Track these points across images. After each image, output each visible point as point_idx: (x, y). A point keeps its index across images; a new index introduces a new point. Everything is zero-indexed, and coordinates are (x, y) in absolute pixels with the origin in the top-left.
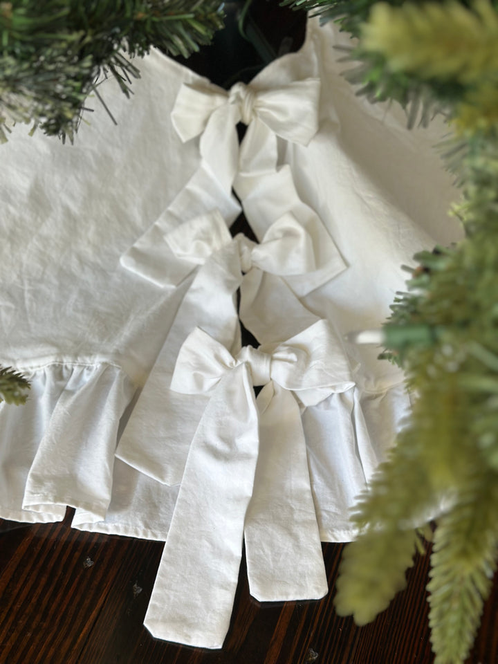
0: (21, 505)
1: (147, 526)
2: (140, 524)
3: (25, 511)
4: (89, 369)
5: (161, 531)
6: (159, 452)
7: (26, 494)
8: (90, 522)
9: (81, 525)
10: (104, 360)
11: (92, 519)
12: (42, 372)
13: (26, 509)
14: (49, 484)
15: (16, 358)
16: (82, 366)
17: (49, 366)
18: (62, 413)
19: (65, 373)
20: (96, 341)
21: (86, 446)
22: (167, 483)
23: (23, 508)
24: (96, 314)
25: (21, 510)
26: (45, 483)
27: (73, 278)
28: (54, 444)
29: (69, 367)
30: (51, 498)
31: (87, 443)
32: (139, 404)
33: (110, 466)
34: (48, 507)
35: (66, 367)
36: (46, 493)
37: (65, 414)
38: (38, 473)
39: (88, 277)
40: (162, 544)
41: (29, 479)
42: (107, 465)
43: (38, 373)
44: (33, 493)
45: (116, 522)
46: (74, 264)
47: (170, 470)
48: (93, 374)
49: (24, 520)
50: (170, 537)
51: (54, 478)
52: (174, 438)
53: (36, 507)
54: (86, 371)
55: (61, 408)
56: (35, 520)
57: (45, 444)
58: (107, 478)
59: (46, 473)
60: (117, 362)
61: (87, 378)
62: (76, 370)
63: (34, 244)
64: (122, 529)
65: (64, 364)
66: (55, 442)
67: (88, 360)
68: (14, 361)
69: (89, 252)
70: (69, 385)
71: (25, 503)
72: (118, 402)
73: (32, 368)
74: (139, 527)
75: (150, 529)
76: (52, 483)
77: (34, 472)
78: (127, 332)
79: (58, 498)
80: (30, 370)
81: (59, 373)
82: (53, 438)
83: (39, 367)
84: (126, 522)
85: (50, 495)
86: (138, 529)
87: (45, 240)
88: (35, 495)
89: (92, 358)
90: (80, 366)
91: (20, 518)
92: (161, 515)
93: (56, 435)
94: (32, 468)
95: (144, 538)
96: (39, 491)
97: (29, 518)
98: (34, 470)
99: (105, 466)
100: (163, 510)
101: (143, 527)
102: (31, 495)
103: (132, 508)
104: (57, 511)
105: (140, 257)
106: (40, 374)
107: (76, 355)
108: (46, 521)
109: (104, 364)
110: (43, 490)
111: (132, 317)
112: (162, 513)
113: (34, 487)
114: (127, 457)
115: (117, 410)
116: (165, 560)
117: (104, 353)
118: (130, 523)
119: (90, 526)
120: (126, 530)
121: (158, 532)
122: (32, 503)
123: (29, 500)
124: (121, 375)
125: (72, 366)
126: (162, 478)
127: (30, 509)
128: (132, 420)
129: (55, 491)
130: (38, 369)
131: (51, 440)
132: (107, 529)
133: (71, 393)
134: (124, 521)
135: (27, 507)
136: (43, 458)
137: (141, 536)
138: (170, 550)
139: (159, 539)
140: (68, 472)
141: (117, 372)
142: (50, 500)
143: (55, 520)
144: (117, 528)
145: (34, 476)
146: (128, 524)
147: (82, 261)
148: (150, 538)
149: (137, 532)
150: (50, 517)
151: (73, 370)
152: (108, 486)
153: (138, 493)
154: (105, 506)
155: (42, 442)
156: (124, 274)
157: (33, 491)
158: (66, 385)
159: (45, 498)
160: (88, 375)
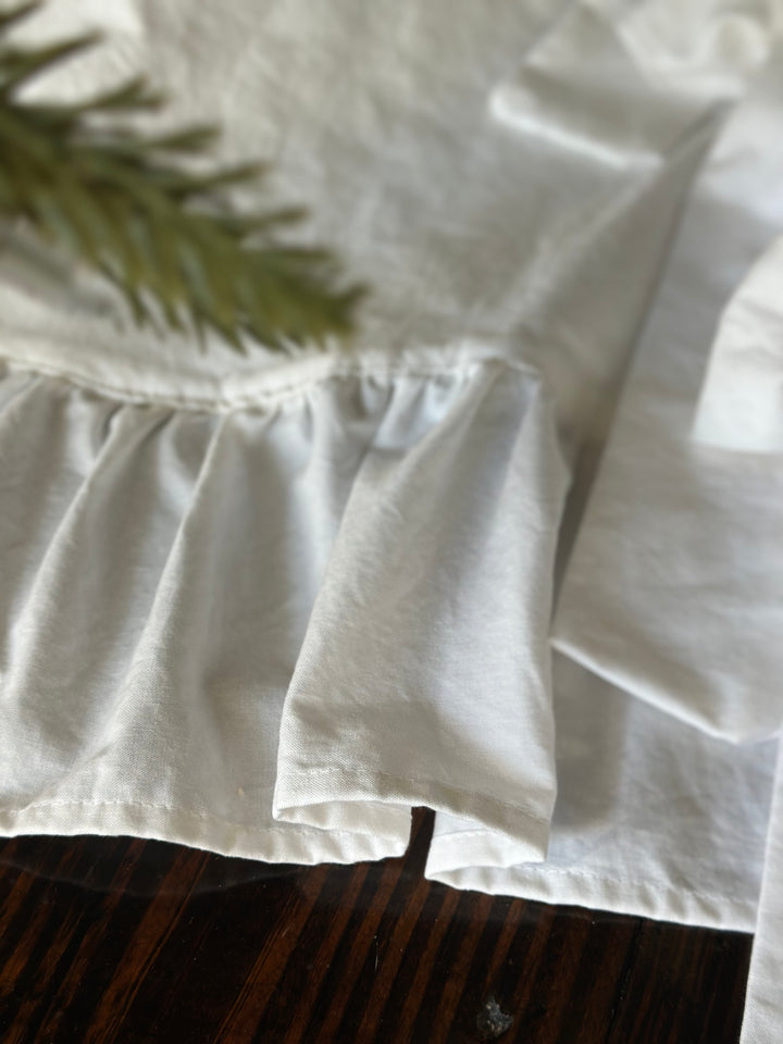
0: (270, 804)
1: (680, 878)
2: (656, 870)
3: (283, 824)
4: (444, 383)
5: (728, 895)
6: (687, 634)
7: (284, 768)
8: (490, 863)
9: (456, 874)
10: (489, 351)
11: (494, 853)
12: (300, 403)
13: (286, 819)
14: (353, 734)
15: (219, 370)
16: (420, 376)
17: (319, 383)
18: (375, 509)
19: (370, 398)
20: (450, 307)
21: (454, 614)
22: (729, 732)
23: (275, 814)
24: (438, 245)
25: (269, 823)
26: (341, 731)
27: (362, 157)
28: (357, 605)
29: (381, 380)
30: (368, 781)
31: (454, 604)
32: (604, 485)
33: (543, 677)
34: (354, 813)
35: (372, 382)
36: (347, 763)
37: (385, 511)
38: (315, 699)
39: (405, 153)
40: (742, 943)
41: (288, 722)
42: (534, 675)
43: (287, 409)
44: (303, 766)
45: (572, 862)
46: (364, 119)
47: (732, 690)
48: (457, 396)
49: (281, 857)
50: (769, 919)
51: (364, 715)
52: (728, 589)
53: (317, 811)
54: (432, 391)
55: (371, 497)
56: (316, 856)
57: (331, 607)
58: (537, 717)
59: (338, 698)
60: (528, 359)
61: (438, 411)
62: (403, 388)
63: (253, 63)
64: (595, 886)
65: (365, 373)
66: (360, 600)
67: (436, 358)
68: (215, 381)
69: (401, 83)
70: (386, 434)
71: (282, 798)
72: (545, 476)
73: (268, 394)
74: (651, 880)
75: (690, 887)
76: (363, 730)
77: (302, 697)
78: (539, 279)
79: (389, 782)
80: (263, 402)
81: (351, 400)
82: (354, 586)
83: (289, 388)
84: (607, 864)
85: (362, 768)
86: (652, 889)
87: (281, 50)
88: (313, 772)
89: (449, 351)
90: (413, 375)
91: (269, 851)
92: (718, 840)
93: (362, 578)
94: (293, 685)
95: (675, 918)
96: (325, 758)
97: (295, 847)
98: (302, 689)
99: (528, 679)
100: (721, 822)
101: (666, 883)
102: (300, 773)
103: (622, 815)
104: (383, 823)
105: (550, 92)
106: (293, 408)
107: (397, 348)
108: (351, 856)
109: (490, 364)
110: (338, 754)
111: (545, 245)
112: (720, 832)
113: (307, 744)
114: (593, 648)
115: (546, 499)
116: (763, 1002)
117: (483, 335)
118: (621, 867)
119: (486, 874)
120: (610, 891)
121: (717, 899)
122: (305, 800)
123: (296, 789)
124: (545, 395)
125: (391, 376)
126: (711, 716)
127: (298, 819)
128: (587, 534)
129: (376, 756)
130: (286, 395)
131: (348, 594)
132: (542, 886)
133: (393, 455)
134: (599, 862)
135: (290, 811)
136: (326, 651)
137: (661, 913)
138: (771, 964)
139: (727, 923)
140: (406, 697)
141: (533, 390)
142: (365, 789)
143: (378, 855)
144: (578, 884)
145: (302, 710)
146: (613, 871)
147: (386, 112)
148: (693, 919)
149: (647, 900)
150: (363, 843)
151: (391, 390)
152: (544, 745)
153: (632, 767)
154: (544, 809)
155: (319, 599)
156: (505, 141)
157: (304, 758)
158: (374, 435)
159: (349, 780)
160: (440, 399)
